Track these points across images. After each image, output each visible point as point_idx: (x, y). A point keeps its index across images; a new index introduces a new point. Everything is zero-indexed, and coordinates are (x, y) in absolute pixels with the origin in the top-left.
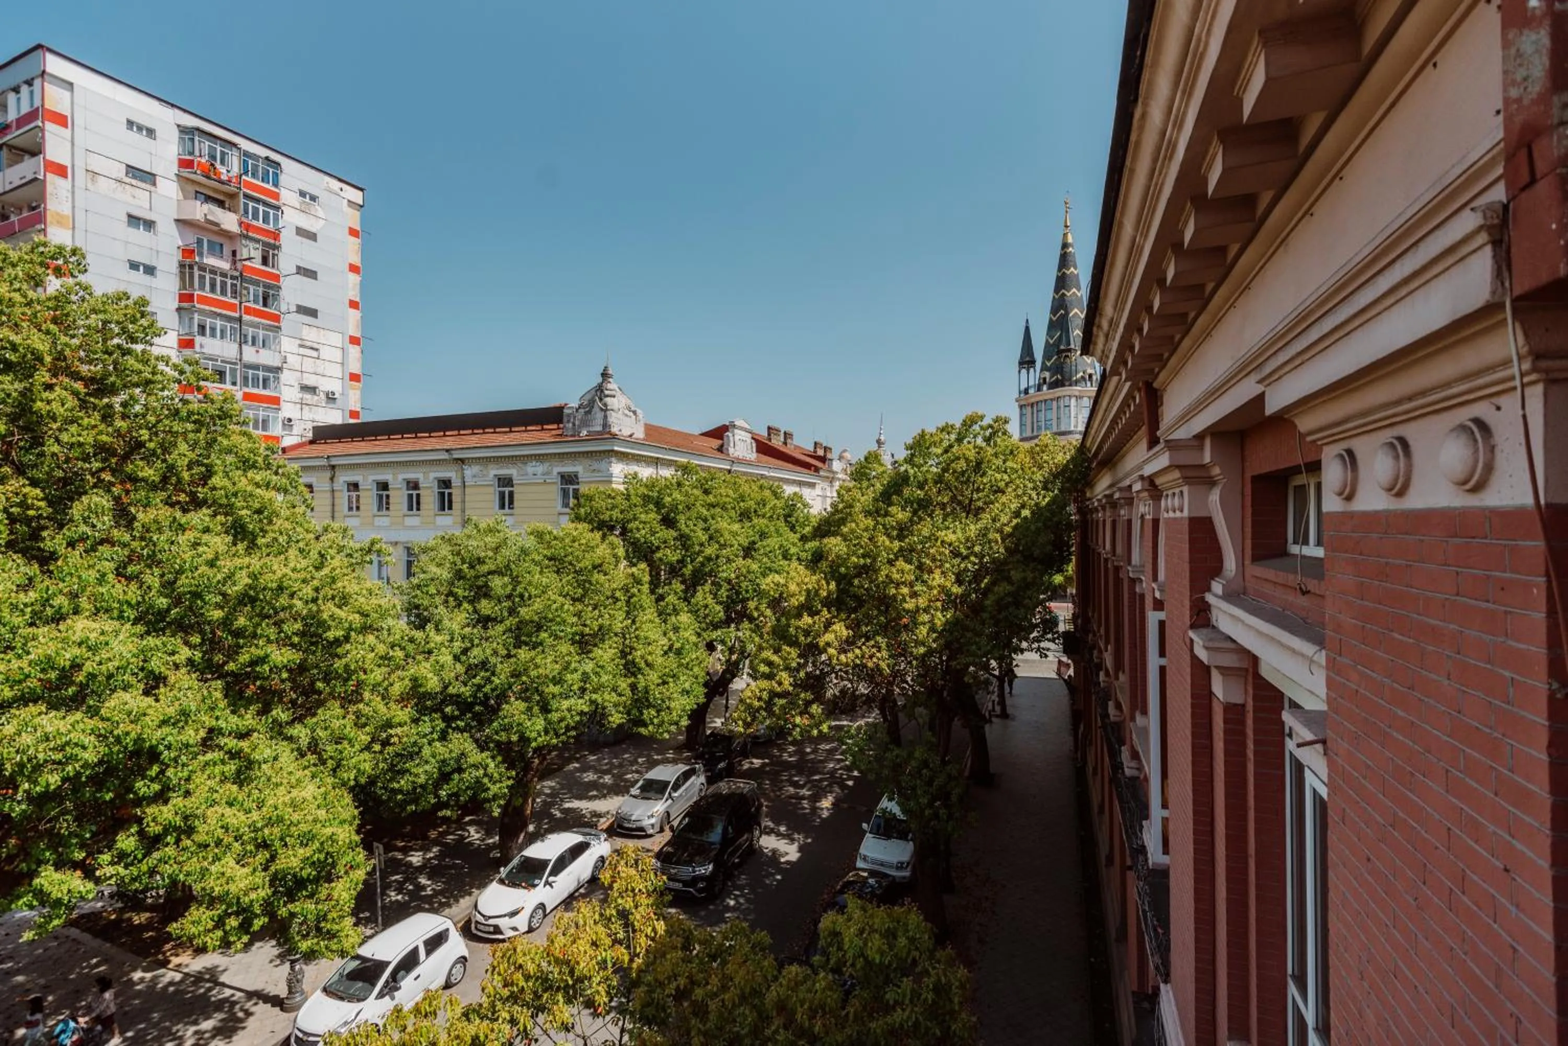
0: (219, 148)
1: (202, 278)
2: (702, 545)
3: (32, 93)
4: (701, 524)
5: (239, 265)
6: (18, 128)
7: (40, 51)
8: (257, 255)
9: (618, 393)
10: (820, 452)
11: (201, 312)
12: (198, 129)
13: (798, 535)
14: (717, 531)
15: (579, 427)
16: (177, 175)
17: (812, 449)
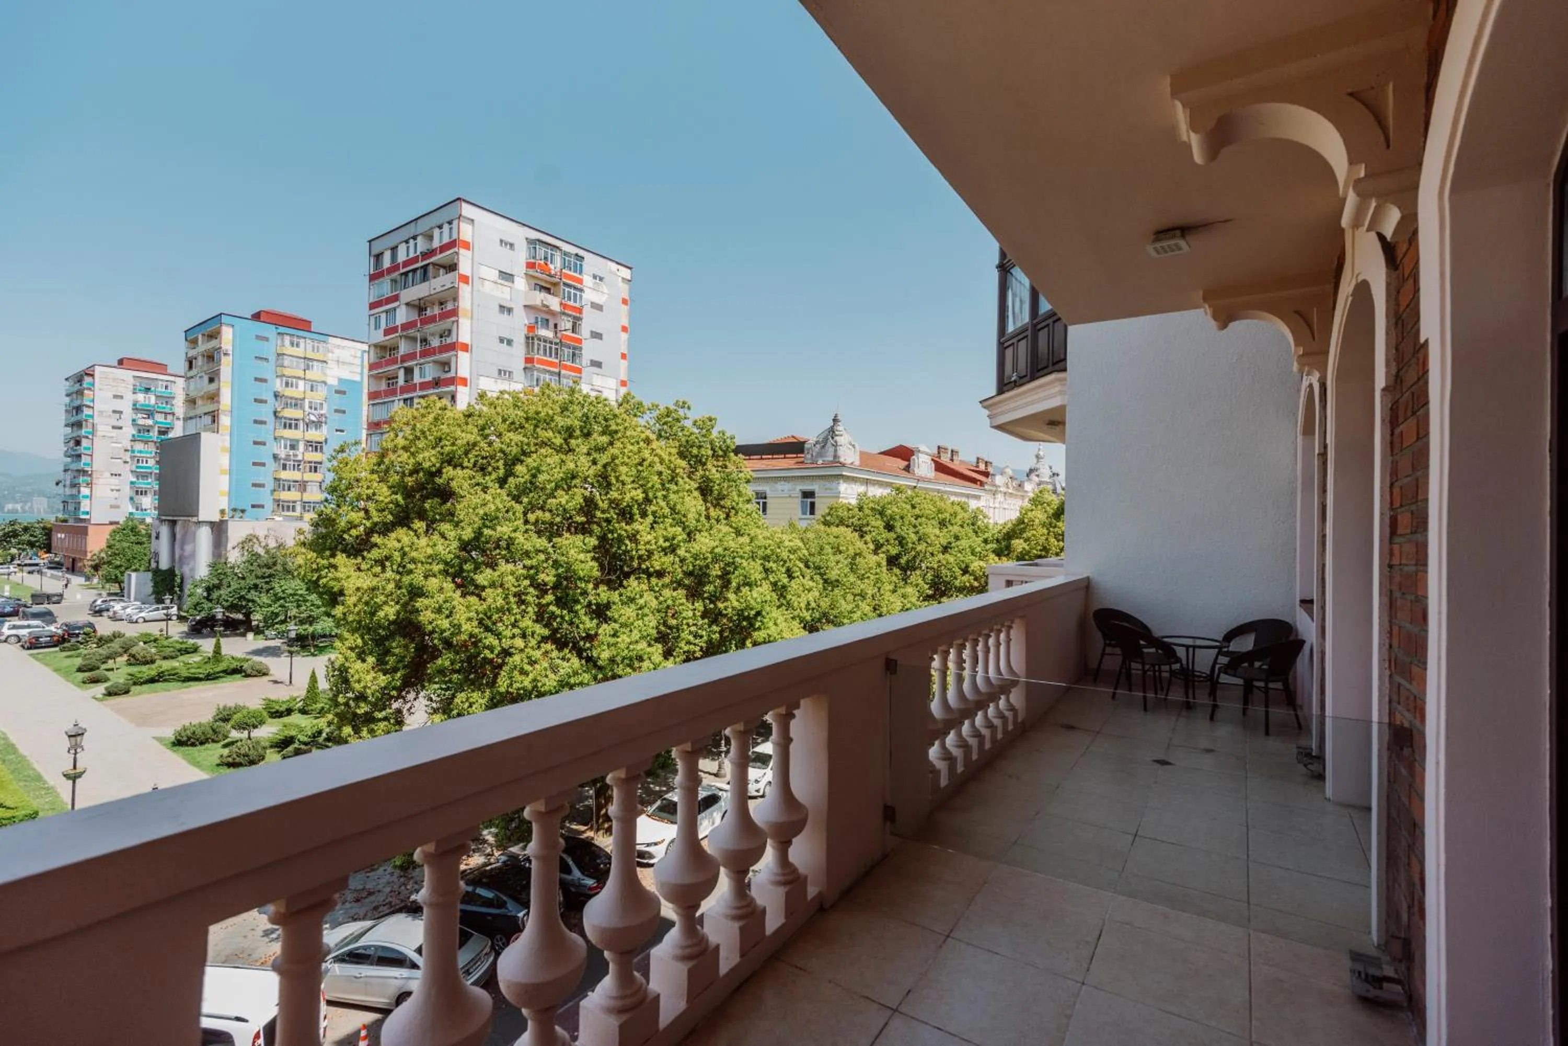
0: (550, 252)
1: (539, 345)
2: (914, 543)
3: (451, 229)
4: (912, 530)
5: (559, 335)
6: (441, 252)
7: (458, 202)
8: (569, 325)
9: (844, 432)
10: (982, 467)
11: (538, 370)
12: (539, 240)
13: (981, 539)
14: (924, 534)
15: (816, 457)
16: (526, 274)
17: (975, 464)
